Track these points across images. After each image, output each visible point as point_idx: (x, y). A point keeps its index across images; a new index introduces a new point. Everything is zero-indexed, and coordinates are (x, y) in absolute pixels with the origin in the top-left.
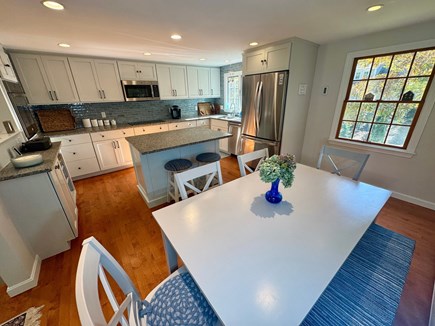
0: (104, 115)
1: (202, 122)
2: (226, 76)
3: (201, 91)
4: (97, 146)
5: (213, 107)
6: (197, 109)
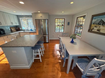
3: (12, 23)
5: (18, 28)
6: (10, 30)
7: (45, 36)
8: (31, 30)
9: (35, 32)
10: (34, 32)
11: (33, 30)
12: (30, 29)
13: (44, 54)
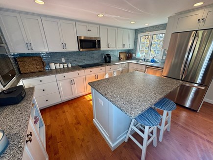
0: (63, 60)
1: (124, 65)
2: (140, 35)
3: (124, 44)
4: (60, 83)
5: (129, 55)
6: (118, 56)
7: (187, 84)
8: (153, 61)
9: (162, 66)
10: (159, 66)
11: (156, 62)
12: (150, 59)
13: (160, 140)
